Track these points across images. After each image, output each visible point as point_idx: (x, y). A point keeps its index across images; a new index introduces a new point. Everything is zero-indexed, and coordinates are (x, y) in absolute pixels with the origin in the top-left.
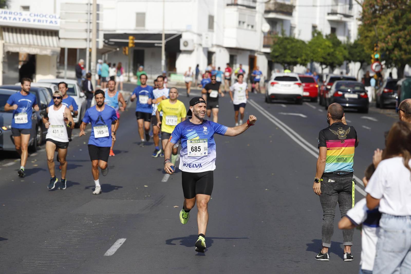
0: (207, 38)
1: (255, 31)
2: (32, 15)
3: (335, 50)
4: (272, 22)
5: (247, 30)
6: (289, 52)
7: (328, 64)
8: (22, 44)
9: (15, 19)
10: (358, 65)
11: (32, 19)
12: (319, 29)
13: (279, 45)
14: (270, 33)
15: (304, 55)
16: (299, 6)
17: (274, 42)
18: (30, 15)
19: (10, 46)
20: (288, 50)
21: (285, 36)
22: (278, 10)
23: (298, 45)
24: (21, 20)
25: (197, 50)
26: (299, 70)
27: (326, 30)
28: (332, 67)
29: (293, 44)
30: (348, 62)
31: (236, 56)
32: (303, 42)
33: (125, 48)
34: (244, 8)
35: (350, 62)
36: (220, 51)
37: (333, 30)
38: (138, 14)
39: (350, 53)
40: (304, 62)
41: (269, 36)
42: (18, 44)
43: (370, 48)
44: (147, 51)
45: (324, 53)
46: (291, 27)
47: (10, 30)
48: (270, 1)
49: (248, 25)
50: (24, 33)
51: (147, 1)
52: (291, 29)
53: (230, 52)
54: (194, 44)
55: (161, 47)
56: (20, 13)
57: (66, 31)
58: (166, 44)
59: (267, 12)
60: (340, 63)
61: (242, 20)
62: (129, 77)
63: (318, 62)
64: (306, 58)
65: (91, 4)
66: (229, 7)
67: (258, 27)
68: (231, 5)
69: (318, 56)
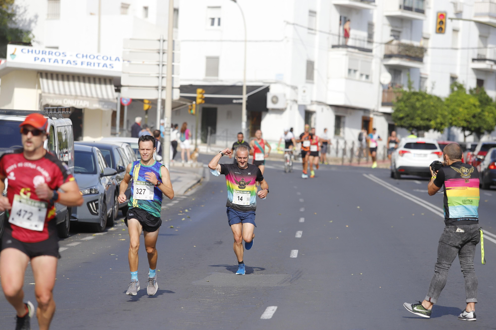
0: (304, 92)
1: (371, 83)
2: (78, 56)
3: (483, 111)
4: (395, 71)
5: (359, 81)
6: (419, 112)
7: (473, 129)
8: (65, 95)
9: (56, 61)
11: (79, 61)
12: (460, 81)
13: (405, 102)
14: (393, 84)
15: (439, 116)
16: (433, 48)
17: (397, 98)
18: (77, 55)
19: (50, 98)
20: (418, 109)
21: (412, 90)
22: (403, 53)
23: (432, 103)
24: (65, 62)
25: (291, 107)
26: (431, 137)
27: (470, 83)
28: (478, 133)
29: (424, 101)
31: (344, 117)
32: (438, 99)
34: (357, 51)
36: (322, 110)
37: (480, 82)
38: (209, 58)
40: (439, 125)
41: (391, 89)
42: (60, 94)
44: (221, 110)
45: (468, 114)
46: (421, 78)
47: (49, 76)
48: (392, 41)
49: (362, 75)
50: (68, 80)
51: (221, 41)
52: (420, 81)
53: (335, 112)
54: (287, 100)
55: (241, 104)
56: (63, 53)
57: (131, 75)
58: (247, 99)
59: (388, 56)
60: (490, 129)
61: (353, 68)
62: (196, 145)
63: (459, 127)
64: (443, 121)
65: (164, 41)
66: (336, 50)
67: (375, 78)
68: (338, 46)
69: (458, 118)
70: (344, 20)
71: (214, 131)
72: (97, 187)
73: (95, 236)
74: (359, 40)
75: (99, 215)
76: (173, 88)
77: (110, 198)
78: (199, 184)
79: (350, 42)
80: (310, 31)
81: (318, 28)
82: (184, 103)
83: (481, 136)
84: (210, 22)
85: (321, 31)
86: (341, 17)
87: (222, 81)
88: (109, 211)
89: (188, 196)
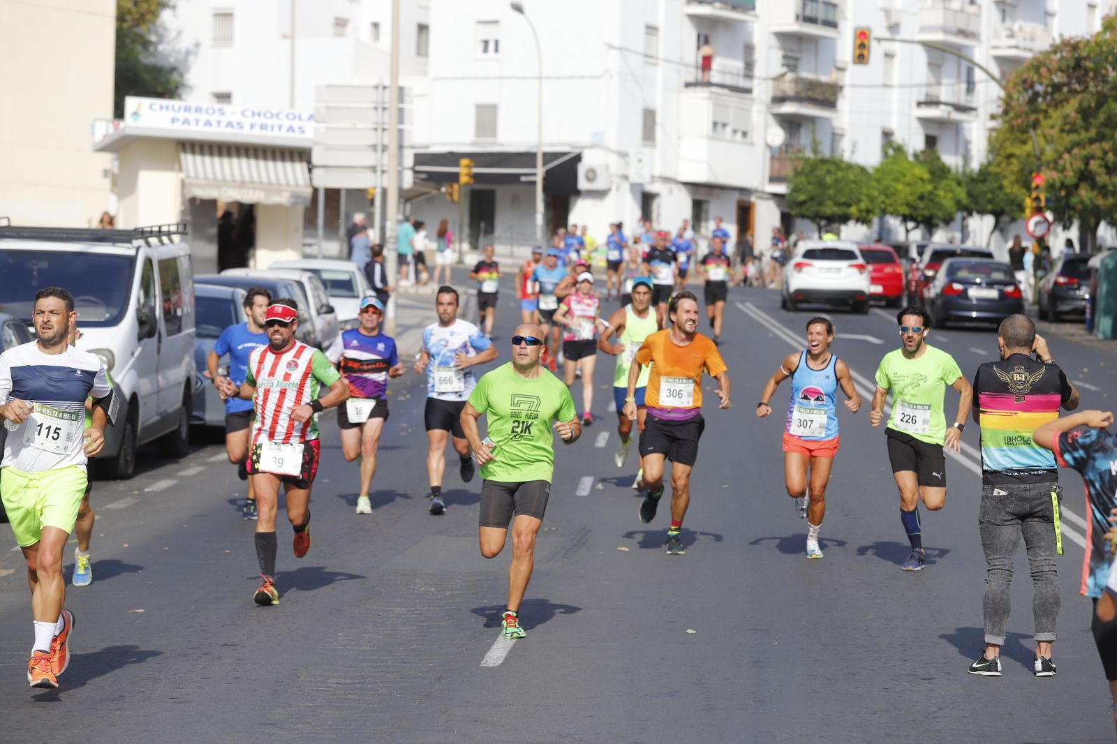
0: (640, 161)
1: (752, 144)
2: (246, 113)
3: (935, 188)
4: (791, 124)
5: (731, 141)
6: (831, 192)
7: (920, 219)
8: (224, 180)
9: (208, 123)
10: (989, 220)
11: (247, 123)
12: (898, 138)
13: (807, 176)
14: (787, 146)
15: (864, 198)
16: (853, 86)
17: (795, 169)
18: (243, 113)
19: (199, 186)
20: (829, 187)
21: (819, 157)
22: (803, 95)
23: (852, 177)
24: (223, 124)
25: (618, 188)
26: (852, 235)
27: (914, 142)
28: (929, 225)
29: (840, 174)
30: (965, 214)
31: (707, 202)
32: (863, 170)
33: (451, 187)
34: (726, 91)
35: (970, 214)
36: (671, 191)
37: (931, 141)
38: (481, 108)
39: (970, 194)
40: (864, 214)
41: (783, 155)
42: (215, 179)
43: (1017, 182)
44: (503, 194)
45: (911, 194)
46: (834, 134)
47: (197, 148)
48: (783, 75)
49: (735, 131)
50: (229, 155)
51: (501, 78)
52: (833, 140)
53: (693, 193)
54: (611, 176)
55: (534, 183)
56: (220, 110)
57: (328, 148)
58: (545, 175)
59: (779, 99)
60: (948, 218)
61: (721, 120)
62: (461, 253)
63: (898, 215)
64: (870, 207)
65: (385, 88)
66: (691, 90)
67: (757, 136)
68: (695, 84)
69: (896, 201)
70: (703, 40)
71: (490, 229)
74: (731, 74)
79: (715, 77)
80: (649, 60)
81: (661, 54)
83: (934, 230)
84: (481, 46)
85: (666, 60)
86: (699, 36)
87: (502, 145)
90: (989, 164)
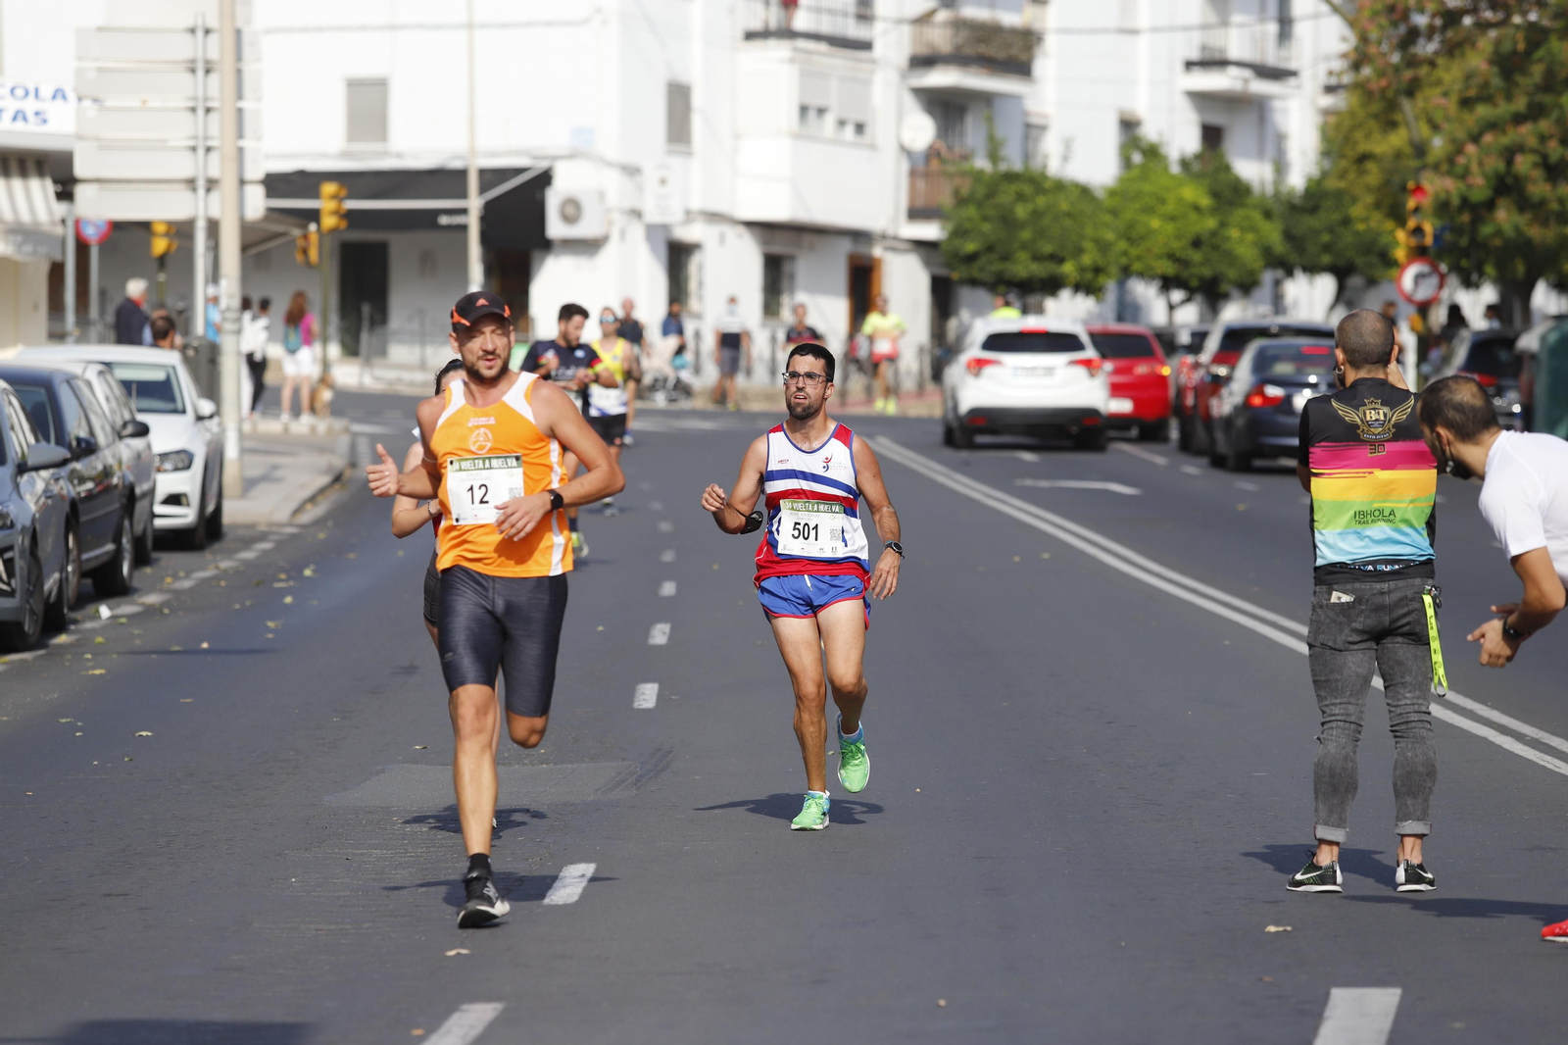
0: (663, 182)
1: (873, 147)
3: (1223, 224)
4: (947, 107)
5: (834, 142)
6: (1026, 235)
7: (1194, 283)
10: (1326, 285)
12: (1150, 132)
13: (979, 205)
14: (939, 150)
15: (1088, 245)
16: (1064, 31)
17: (956, 192)
20: (1020, 225)
21: (1003, 167)
22: (969, 51)
23: (1064, 206)
25: (623, 234)
26: (1066, 312)
27: (1181, 138)
28: (1212, 294)
29: (1041, 201)
30: (1280, 273)
31: (792, 258)
32: (1084, 191)
33: (305, 237)
34: (823, 47)
35: (1290, 273)
36: (722, 239)
37: (1212, 135)
38: (354, 85)
39: (1289, 236)
40: (1089, 276)
41: (935, 167)
43: (1377, 205)
44: (402, 248)
45: (1178, 237)
46: (1028, 126)
48: (931, 13)
49: (842, 123)
51: (394, 27)
52: (1026, 137)
53: (764, 242)
54: (609, 211)
55: (464, 228)
57: (105, 146)
58: (483, 212)
59: (923, 61)
60: (1248, 280)
61: (815, 101)
63: (1153, 278)
64: (1101, 262)
65: (207, 32)
66: (757, 45)
67: (883, 131)
68: (764, 34)
69: (1149, 250)
71: (380, 317)
72: (7, 507)
73: (6, 663)
74: (831, 12)
75: (18, 595)
76: (242, 182)
77: (50, 540)
78: (337, 486)
79: (801, 21)
82: (280, 228)
83: (1221, 304)
87: (399, 155)
88: (50, 583)
89: (303, 526)
90: (1324, 175)
